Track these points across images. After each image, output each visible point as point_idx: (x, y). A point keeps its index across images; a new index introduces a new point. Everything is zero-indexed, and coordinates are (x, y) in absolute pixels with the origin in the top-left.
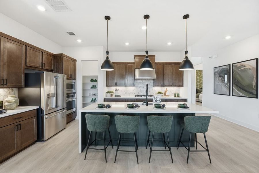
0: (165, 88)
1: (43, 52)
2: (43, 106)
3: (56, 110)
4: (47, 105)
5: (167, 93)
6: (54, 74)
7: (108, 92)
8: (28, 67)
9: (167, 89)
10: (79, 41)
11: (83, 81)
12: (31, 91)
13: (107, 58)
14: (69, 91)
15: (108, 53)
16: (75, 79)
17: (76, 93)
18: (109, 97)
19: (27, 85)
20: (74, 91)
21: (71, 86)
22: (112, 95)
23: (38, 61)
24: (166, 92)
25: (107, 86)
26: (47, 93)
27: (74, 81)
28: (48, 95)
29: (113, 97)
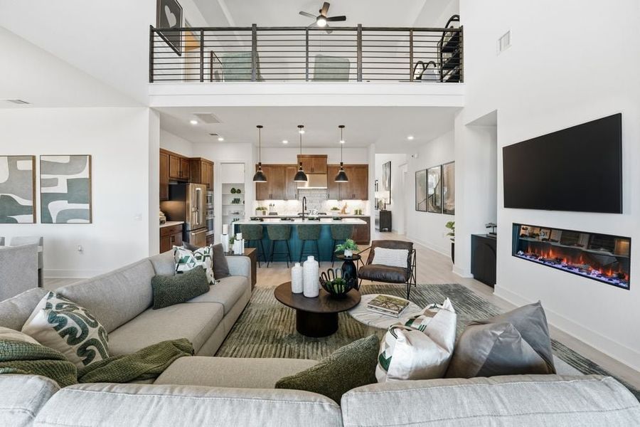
0: (344, 202)
1: (180, 158)
2: (188, 222)
4: (192, 221)
5: (346, 210)
7: (259, 209)
8: (171, 179)
9: (346, 203)
11: (222, 191)
16: (212, 190)
17: (213, 209)
18: (260, 214)
19: (171, 199)
20: (211, 207)
22: (264, 213)
23: (176, 169)
24: (345, 207)
25: (257, 199)
27: (210, 192)
29: (267, 215)
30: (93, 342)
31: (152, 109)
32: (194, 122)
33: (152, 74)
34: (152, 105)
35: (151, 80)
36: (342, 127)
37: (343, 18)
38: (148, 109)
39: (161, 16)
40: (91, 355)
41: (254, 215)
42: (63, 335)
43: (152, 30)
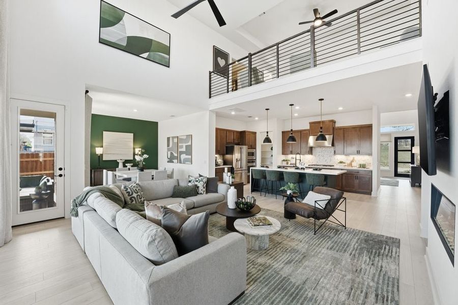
1: (234, 132)
2: (234, 166)
3: (240, 169)
4: (236, 165)
5: (353, 163)
6: (240, 146)
7: (284, 160)
8: (227, 143)
9: (354, 158)
10: (257, 119)
11: (262, 149)
12: (228, 157)
13: (267, 136)
14: (251, 158)
15: (267, 132)
16: (255, 148)
17: (256, 160)
18: (284, 164)
19: (227, 154)
20: (255, 158)
21: (252, 154)
22: (287, 163)
23: (231, 138)
24: (352, 161)
25: (283, 154)
26: (236, 158)
27: (254, 150)
28: (237, 159)
29: (289, 165)
30: (134, 197)
31: (210, 111)
32: (233, 113)
33: (210, 94)
34: (210, 109)
35: (210, 97)
36: (321, 100)
37: (335, 12)
38: (208, 111)
39: (216, 64)
40: (132, 201)
41: (280, 164)
42: (127, 193)
43: (210, 73)
